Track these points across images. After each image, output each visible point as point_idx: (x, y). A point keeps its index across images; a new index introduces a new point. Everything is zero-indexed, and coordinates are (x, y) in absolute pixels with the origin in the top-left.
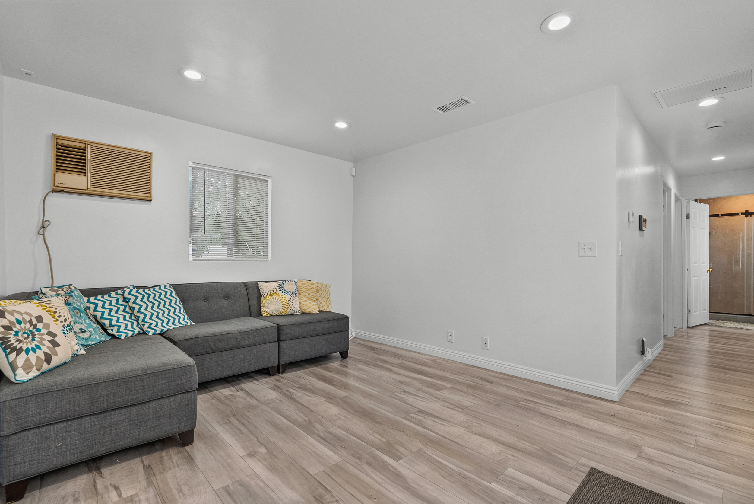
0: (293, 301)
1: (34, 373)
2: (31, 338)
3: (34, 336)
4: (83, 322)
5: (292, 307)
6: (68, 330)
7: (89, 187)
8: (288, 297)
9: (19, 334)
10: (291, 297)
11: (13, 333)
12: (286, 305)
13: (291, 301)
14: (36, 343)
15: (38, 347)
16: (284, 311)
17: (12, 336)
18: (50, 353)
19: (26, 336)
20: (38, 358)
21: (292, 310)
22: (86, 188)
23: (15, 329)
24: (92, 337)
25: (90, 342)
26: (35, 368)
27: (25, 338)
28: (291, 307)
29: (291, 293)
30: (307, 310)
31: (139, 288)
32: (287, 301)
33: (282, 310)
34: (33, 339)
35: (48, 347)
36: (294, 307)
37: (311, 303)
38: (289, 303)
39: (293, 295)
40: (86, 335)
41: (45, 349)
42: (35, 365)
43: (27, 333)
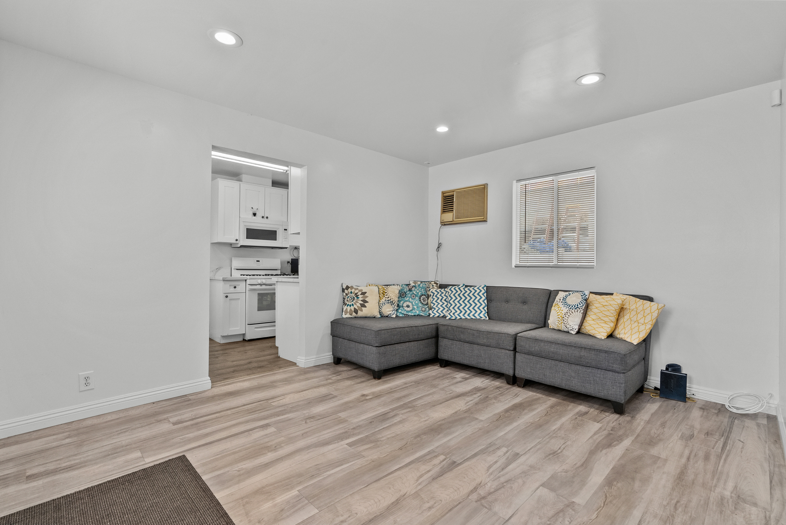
0: (569, 316)
1: (348, 316)
2: (352, 300)
3: (354, 299)
4: (414, 302)
5: (566, 323)
6: (387, 303)
7: (454, 219)
8: (565, 310)
9: (349, 298)
10: (569, 311)
11: (347, 297)
12: (561, 319)
13: (567, 316)
14: (353, 303)
15: (353, 305)
16: (560, 326)
17: (346, 298)
18: (357, 309)
19: (351, 299)
20: (351, 310)
21: (566, 326)
22: (452, 220)
23: (348, 295)
24: (413, 311)
25: (410, 314)
26: (348, 313)
27: (350, 300)
28: (564, 322)
29: (571, 306)
30: (591, 331)
31: (466, 286)
32: (562, 315)
33: (558, 324)
34: (352, 301)
35: (357, 306)
36: (568, 323)
37: (599, 324)
38: (564, 318)
39: (572, 309)
40: (409, 309)
41: (355, 306)
42: (349, 312)
43: (352, 298)
